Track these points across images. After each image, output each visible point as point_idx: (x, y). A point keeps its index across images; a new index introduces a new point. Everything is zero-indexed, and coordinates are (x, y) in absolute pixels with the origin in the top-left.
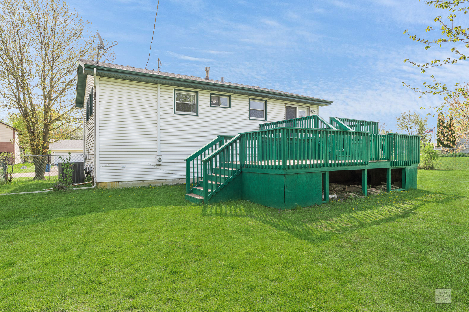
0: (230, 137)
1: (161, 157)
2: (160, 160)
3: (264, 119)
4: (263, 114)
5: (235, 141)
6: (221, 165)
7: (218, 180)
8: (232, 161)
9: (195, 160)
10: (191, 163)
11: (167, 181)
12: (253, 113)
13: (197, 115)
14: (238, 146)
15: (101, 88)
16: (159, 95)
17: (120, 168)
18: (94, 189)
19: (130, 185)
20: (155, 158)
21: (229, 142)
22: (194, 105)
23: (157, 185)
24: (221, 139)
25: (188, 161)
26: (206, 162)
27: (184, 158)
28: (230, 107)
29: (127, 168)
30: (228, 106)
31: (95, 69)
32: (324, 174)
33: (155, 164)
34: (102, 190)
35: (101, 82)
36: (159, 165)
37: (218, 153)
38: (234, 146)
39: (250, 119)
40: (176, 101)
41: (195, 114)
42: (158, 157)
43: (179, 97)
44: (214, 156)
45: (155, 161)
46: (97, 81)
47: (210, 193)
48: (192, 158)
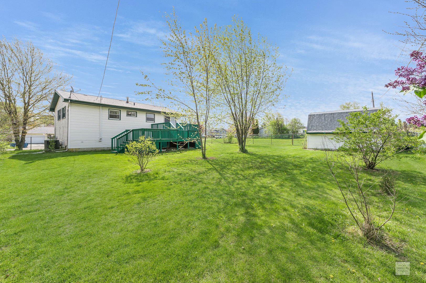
0: (129, 130)
1: (101, 138)
2: (101, 139)
3: (154, 122)
4: (153, 120)
5: (130, 132)
6: (126, 141)
7: (123, 145)
8: (129, 139)
9: (116, 138)
10: (114, 139)
11: (104, 148)
12: (148, 119)
13: (120, 120)
14: (132, 134)
15: (71, 108)
16: (101, 111)
17: (81, 142)
18: (66, 151)
19: (85, 150)
20: (98, 138)
21: (129, 131)
22: (119, 115)
23: (99, 150)
24: (127, 131)
25: (112, 139)
26: (118, 139)
27: (111, 137)
28: (136, 117)
29: (84, 142)
30: (136, 116)
31: (69, 101)
32: (168, 142)
33: (98, 141)
34: (71, 152)
35: (71, 105)
36: (101, 141)
37: (125, 135)
38: (130, 134)
39: (146, 122)
40: (109, 114)
41: (119, 119)
42: (100, 138)
43: (111, 112)
44: (124, 136)
45: (98, 140)
46: (70, 105)
47: (119, 150)
48: (114, 138)
